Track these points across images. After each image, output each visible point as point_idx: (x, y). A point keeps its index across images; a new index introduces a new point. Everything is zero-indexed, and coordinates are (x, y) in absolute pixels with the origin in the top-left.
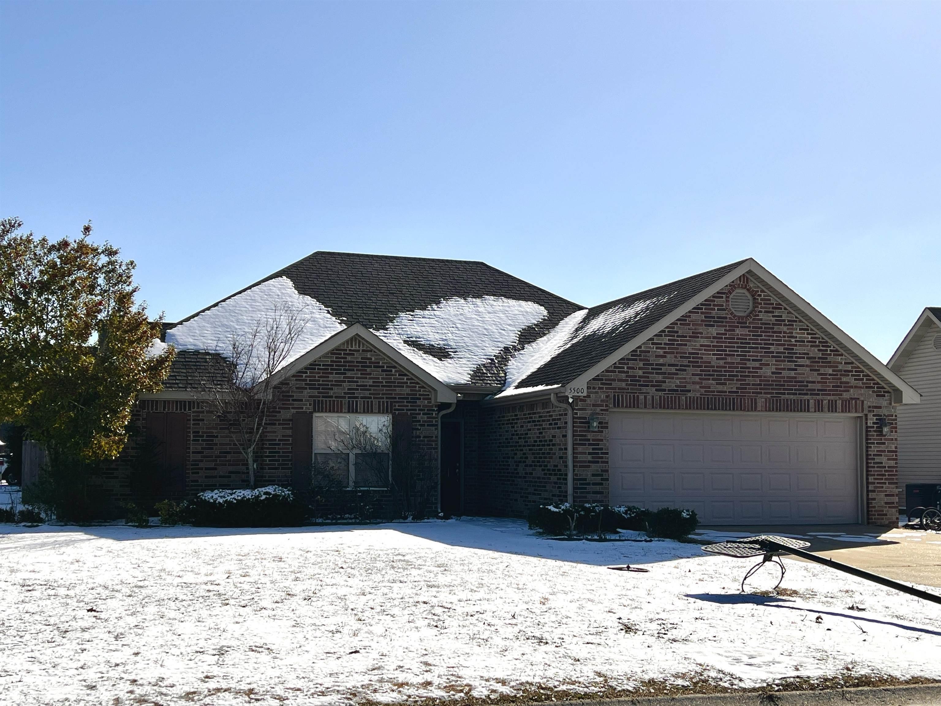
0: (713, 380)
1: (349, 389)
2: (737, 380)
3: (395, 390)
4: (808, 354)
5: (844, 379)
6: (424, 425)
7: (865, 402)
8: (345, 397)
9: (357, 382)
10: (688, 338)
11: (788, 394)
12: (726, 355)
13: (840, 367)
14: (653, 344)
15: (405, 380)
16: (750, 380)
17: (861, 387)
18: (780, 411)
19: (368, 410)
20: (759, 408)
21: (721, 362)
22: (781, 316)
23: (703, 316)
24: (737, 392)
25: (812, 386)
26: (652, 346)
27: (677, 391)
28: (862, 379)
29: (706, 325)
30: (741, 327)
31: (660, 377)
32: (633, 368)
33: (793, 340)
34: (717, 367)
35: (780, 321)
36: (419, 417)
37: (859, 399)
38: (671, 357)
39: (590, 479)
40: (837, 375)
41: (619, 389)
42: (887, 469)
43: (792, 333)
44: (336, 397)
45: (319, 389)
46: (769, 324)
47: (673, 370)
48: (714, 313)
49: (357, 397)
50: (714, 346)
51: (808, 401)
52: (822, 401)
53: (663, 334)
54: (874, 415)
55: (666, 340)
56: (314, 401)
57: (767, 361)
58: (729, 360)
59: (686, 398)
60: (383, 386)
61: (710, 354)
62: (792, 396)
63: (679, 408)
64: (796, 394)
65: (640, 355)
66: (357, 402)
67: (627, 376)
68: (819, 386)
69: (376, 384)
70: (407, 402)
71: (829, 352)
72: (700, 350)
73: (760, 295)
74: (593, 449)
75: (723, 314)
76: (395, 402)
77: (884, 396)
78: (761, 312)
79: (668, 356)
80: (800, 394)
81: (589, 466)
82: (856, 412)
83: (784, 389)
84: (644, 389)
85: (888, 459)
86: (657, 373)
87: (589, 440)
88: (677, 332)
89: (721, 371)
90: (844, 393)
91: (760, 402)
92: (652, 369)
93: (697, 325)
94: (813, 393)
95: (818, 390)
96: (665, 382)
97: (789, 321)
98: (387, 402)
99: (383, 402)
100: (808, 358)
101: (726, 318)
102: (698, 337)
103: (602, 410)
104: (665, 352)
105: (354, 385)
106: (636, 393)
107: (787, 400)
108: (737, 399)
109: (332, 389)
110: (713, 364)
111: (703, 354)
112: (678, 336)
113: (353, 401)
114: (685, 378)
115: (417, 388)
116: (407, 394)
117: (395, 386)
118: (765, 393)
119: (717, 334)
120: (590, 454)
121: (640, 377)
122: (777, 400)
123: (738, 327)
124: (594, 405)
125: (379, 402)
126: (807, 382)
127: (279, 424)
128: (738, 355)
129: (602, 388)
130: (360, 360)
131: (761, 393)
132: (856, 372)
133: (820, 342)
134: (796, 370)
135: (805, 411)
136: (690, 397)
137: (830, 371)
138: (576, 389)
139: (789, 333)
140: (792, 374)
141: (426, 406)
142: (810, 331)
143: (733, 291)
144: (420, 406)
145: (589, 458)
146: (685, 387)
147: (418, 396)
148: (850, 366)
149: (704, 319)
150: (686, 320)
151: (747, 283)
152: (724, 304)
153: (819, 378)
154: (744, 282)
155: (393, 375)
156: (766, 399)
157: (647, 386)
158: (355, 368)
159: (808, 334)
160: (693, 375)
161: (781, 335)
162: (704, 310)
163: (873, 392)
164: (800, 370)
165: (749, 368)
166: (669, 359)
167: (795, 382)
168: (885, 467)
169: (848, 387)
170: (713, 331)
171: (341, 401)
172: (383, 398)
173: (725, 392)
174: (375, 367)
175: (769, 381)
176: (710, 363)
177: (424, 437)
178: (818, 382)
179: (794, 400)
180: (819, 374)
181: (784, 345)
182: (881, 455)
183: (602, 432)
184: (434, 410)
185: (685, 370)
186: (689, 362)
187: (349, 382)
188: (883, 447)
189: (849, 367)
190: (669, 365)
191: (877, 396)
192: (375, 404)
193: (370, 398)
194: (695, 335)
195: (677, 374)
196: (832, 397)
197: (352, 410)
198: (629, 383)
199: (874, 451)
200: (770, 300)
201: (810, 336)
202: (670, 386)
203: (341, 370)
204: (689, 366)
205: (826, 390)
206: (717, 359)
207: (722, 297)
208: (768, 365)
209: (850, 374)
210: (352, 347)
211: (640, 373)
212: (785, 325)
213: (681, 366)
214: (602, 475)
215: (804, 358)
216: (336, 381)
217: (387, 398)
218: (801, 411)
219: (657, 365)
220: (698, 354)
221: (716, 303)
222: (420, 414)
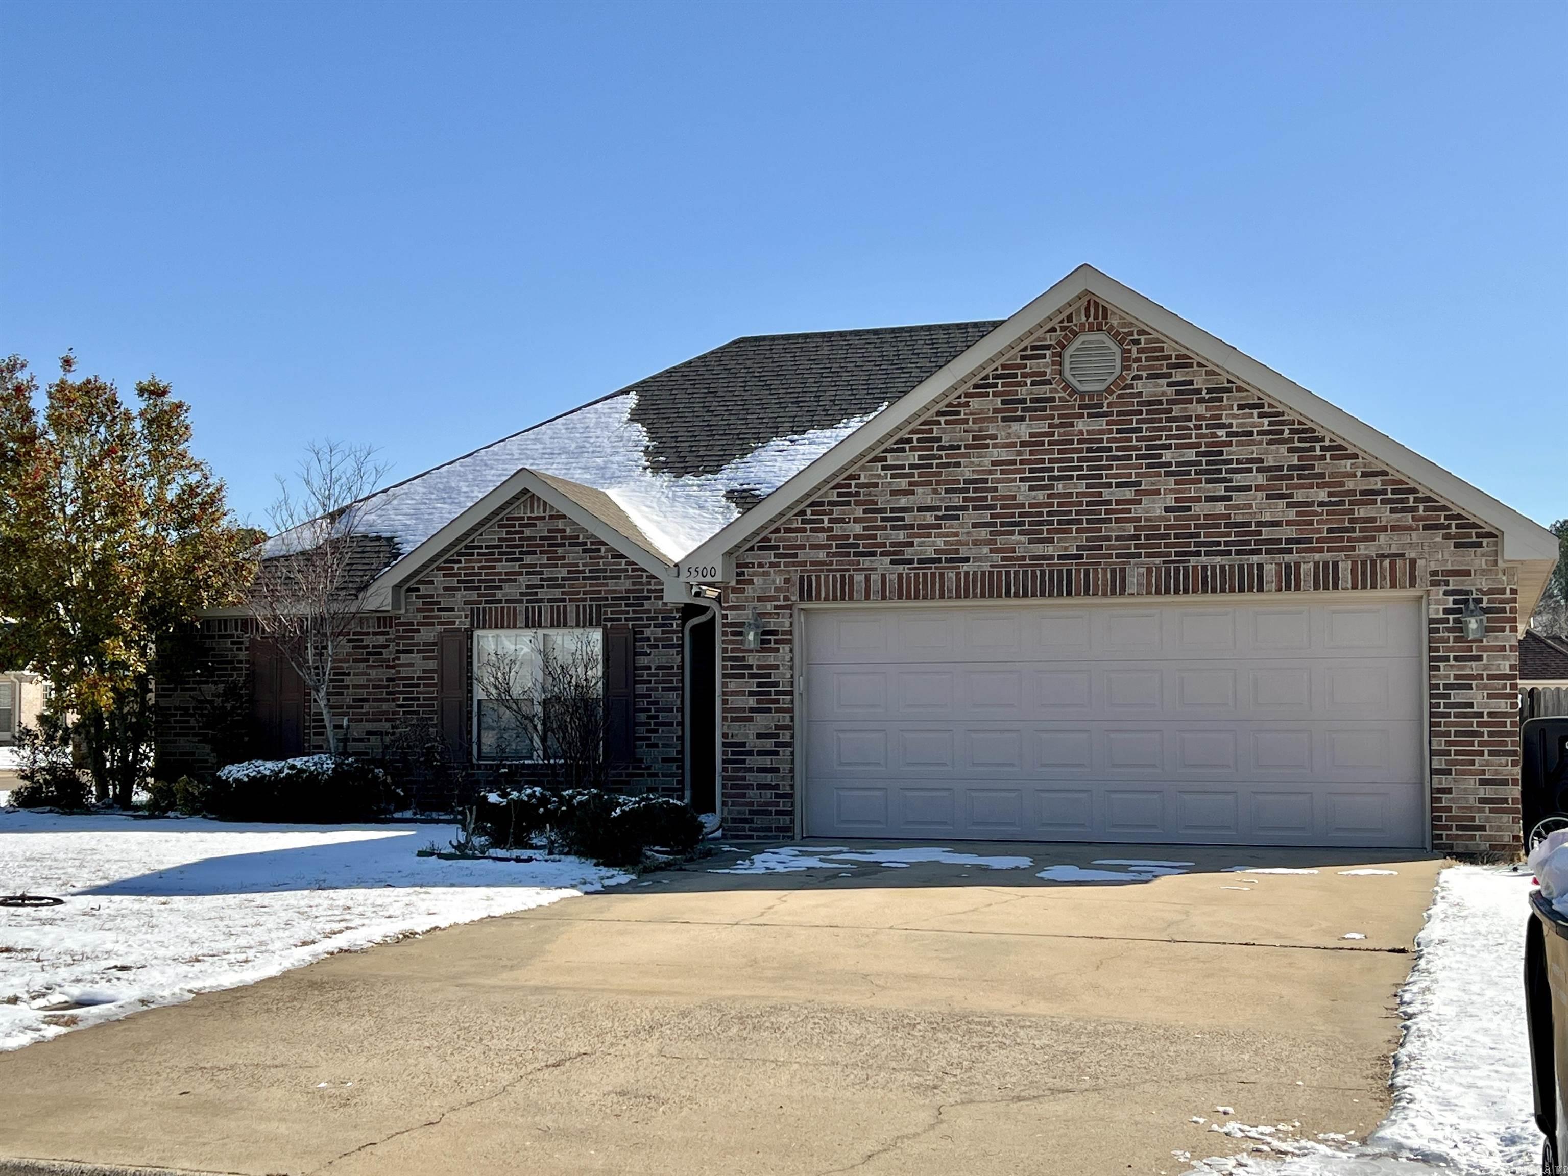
0: (1021, 533)
1: (528, 587)
2: (1078, 531)
3: (607, 585)
4: (1261, 461)
5: (1362, 512)
6: (657, 647)
7: (1420, 563)
8: (521, 601)
9: (542, 573)
10: (963, 450)
11: (1207, 554)
12: (1051, 478)
13: (1350, 485)
14: (884, 468)
15: (623, 566)
16: (1112, 529)
17: (1410, 528)
18: (1186, 591)
19: (559, 622)
20: (1132, 588)
21: (1041, 496)
22: (1191, 383)
23: (999, 400)
24: (1081, 557)
25: (1269, 533)
26: (883, 473)
27: (939, 560)
28: (1414, 509)
29: (1004, 419)
30: (1090, 416)
31: (901, 536)
32: (842, 520)
33: (1221, 433)
34: (1031, 506)
35: (1185, 391)
36: (648, 632)
37: (1403, 555)
38: (924, 493)
39: (753, 743)
40: (1342, 503)
41: (812, 563)
42: (1486, 718)
43: (1219, 417)
44: (507, 601)
45: (479, 588)
46: (1160, 402)
47: (929, 518)
48: (1023, 392)
49: (541, 601)
50: (1022, 462)
51: (1260, 567)
52: (1298, 565)
53: (907, 446)
54: (1446, 593)
55: (913, 457)
56: (472, 609)
57: (1153, 484)
58: (1059, 487)
59: (958, 574)
60: (584, 578)
61: (1014, 480)
62: (1219, 559)
63: (942, 596)
64: (1229, 553)
65: (857, 494)
66: (540, 608)
67: (828, 538)
68: (1291, 532)
69: (574, 574)
70: (627, 605)
71: (1318, 453)
72: (990, 472)
73: (1137, 342)
74: (759, 685)
75: (1045, 391)
76: (606, 606)
77: (1480, 545)
78: (1139, 378)
79: (919, 490)
80: (1238, 553)
81: (751, 719)
82: (1393, 585)
83: (1197, 544)
84: (866, 562)
85: (1490, 696)
86: (893, 528)
87: (750, 667)
88: (939, 439)
89: (1041, 514)
90: (1362, 545)
91: (1135, 574)
92: (884, 519)
93: (983, 420)
94: (1274, 547)
95: (1288, 541)
96: (911, 544)
97: (1209, 391)
98: (591, 606)
99: (584, 606)
100: (1259, 470)
101: (1053, 399)
102: (987, 446)
103: (776, 607)
104: (910, 484)
105: (535, 580)
106: (848, 570)
107: (1204, 568)
108: (1078, 571)
109: (500, 588)
110: (1020, 499)
111: (998, 481)
112: (941, 448)
113: (533, 608)
114: (956, 535)
115: (644, 580)
116: (627, 591)
117: (605, 578)
118: (1148, 555)
119: (1032, 435)
120: (751, 693)
121: (856, 537)
122: (1177, 570)
123: (1081, 416)
124: (760, 599)
125: (578, 607)
126: (1259, 524)
127: (419, 651)
128: (1080, 477)
129: (777, 565)
130: (546, 534)
131: (1139, 555)
132: (1394, 492)
133: (1292, 431)
134: (1229, 498)
135: (1251, 589)
136: (967, 573)
137: (1322, 495)
138: (700, 570)
139: (1213, 417)
140: (1220, 508)
141: (660, 611)
142: (1266, 409)
143: (1070, 341)
144: (649, 611)
145: (752, 702)
146: (957, 551)
147: (645, 594)
148: (1378, 479)
149: (999, 406)
150: (958, 413)
151: (1105, 316)
152: (1048, 371)
153: (1292, 514)
154: (1096, 317)
155: (602, 558)
156: (1149, 570)
157: (873, 554)
158: (538, 550)
159: (1261, 416)
160: (975, 525)
161: (1191, 424)
162: (1000, 388)
163: (1447, 537)
164: (1238, 498)
165: (1109, 502)
166: (923, 496)
167: (1227, 526)
168: (1481, 715)
169: (1372, 529)
170: (1023, 430)
171: (515, 608)
172: (585, 600)
173: (1051, 558)
174: (571, 545)
175: (1158, 528)
176: (1014, 497)
177: (658, 668)
178: (1288, 523)
179: (1222, 567)
180: (1289, 505)
181: (1199, 445)
182: (1470, 687)
183: (777, 650)
184: (674, 618)
185: (957, 518)
186: (965, 499)
187: (528, 573)
188: (1473, 668)
189: (1376, 483)
190: (920, 509)
191: (1457, 545)
192: (571, 612)
193: (564, 600)
194: (980, 443)
195: (939, 526)
196: (1327, 556)
197: (532, 623)
198: (834, 550)
199: (1448, 677)
200: (1162, 349)
201: (1266, 421)
202: (921, 553)
203: (514, 553)
204: (964, 508)
205: (1310, 541)
206: (1031, 488)
207: (1044, 356)
208: (1158, 492)
209: (1379, 498)
210: (532, 512)
211: (858, 529)
212: (1201, 401)
213: (947, 509)
214: (777, 736)
215: (1250, 470)
216: (507, 574)
217: (591, 599)
218: (1241, 590)
219: (893, 510)
220: (986, 481)
221: (1028, 370)
222: (649, 626)
